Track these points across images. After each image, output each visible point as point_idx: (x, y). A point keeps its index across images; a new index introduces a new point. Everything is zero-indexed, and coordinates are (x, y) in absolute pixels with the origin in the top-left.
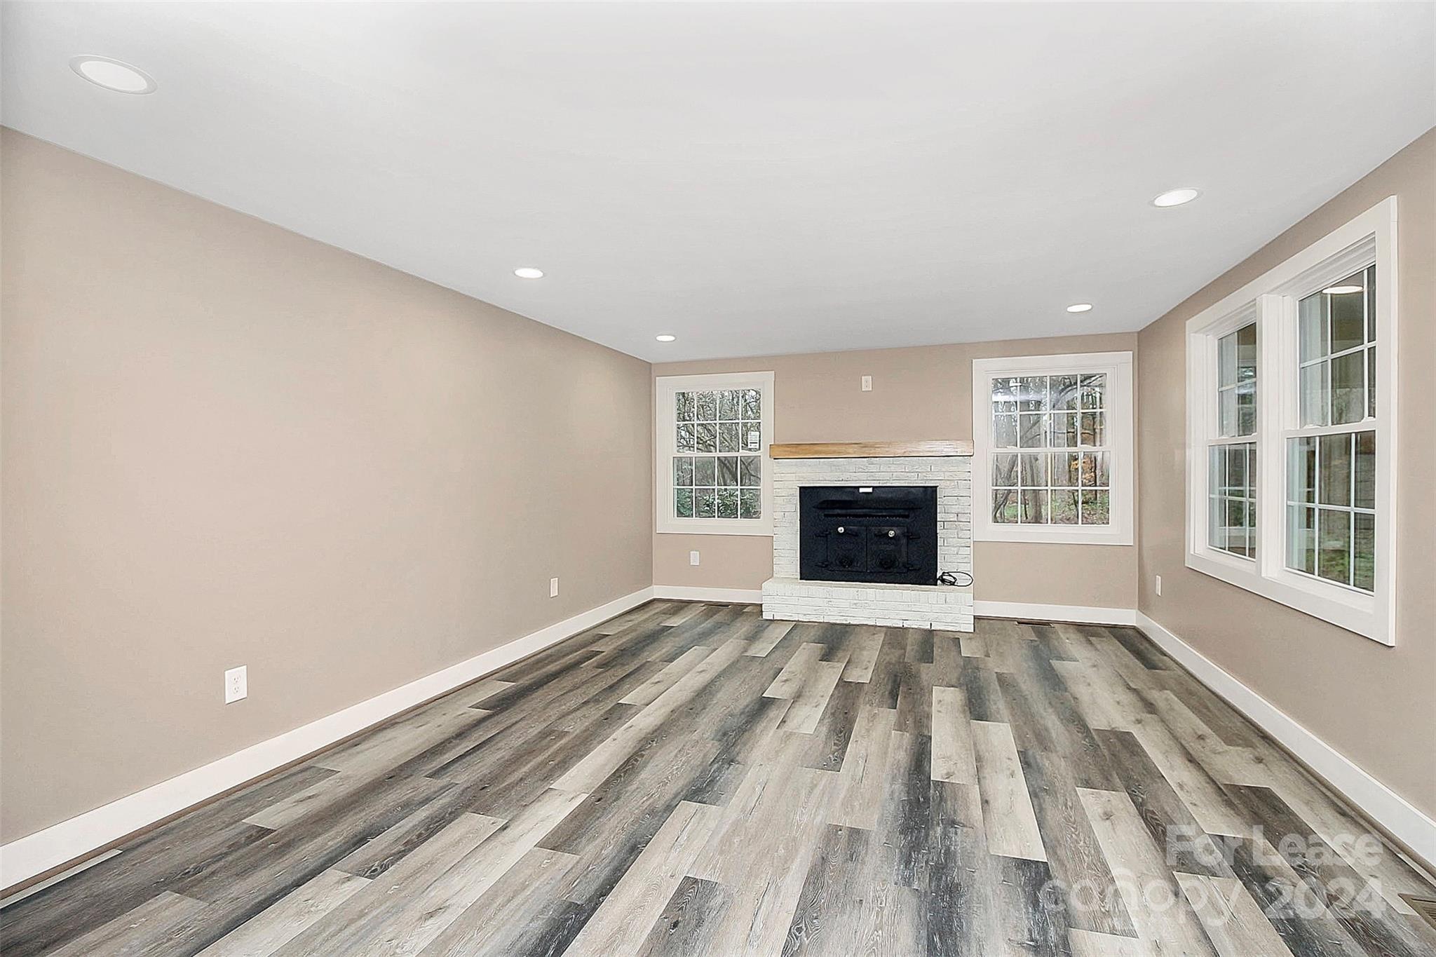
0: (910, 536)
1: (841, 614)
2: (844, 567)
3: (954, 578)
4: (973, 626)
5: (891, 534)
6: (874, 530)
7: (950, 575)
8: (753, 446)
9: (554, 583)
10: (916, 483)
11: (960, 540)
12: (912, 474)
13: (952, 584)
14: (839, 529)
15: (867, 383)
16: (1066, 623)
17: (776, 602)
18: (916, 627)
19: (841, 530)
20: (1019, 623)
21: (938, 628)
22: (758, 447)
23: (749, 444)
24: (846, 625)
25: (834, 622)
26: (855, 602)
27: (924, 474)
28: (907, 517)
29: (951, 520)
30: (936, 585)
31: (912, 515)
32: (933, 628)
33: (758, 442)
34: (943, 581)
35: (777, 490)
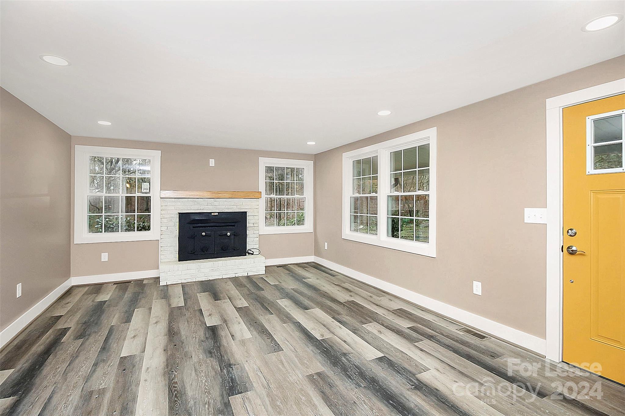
0: (235, 235)
1: (205, 276)
2: (204, 252)
3: (253, 251)
4: (265, 271)
5: (229, 234)
6: (219, 233)
7: (251, 251)
8: (145, 191)
9: (19, 287)
10: (236, 210)
11: (254, 235)
12: (235, 206)
13: (252, 254)
14: (203, 234)
15: (212, 162)
16: (293, 264)
17: (168, 275)
18: (241, 276)
19: (204, 234)
20: (278, 267)
21: (251, 274)
22: (148, 191)
23: (143, 190)
24: (208, 281)
25: (201, 280)
26: (213, 268)
27: (240, 206)
28: (234, 226)
29: (251, 226)
30: (246, 255)
31: (236, 225)
32: (248, 275)
33: (149, 189)
34: (249, 253)
35: (163, 215)
